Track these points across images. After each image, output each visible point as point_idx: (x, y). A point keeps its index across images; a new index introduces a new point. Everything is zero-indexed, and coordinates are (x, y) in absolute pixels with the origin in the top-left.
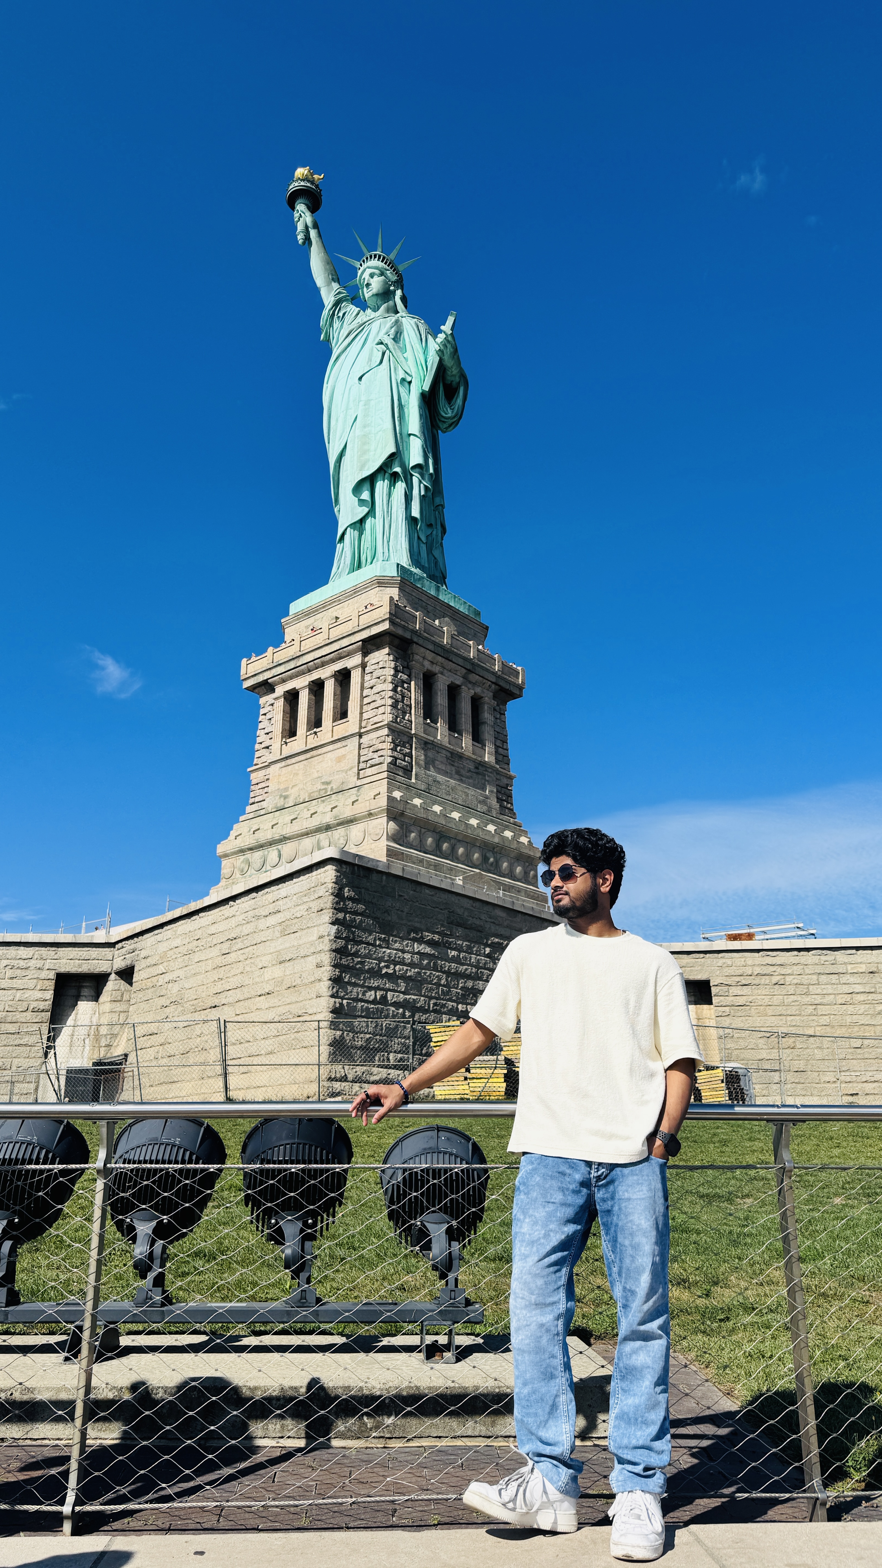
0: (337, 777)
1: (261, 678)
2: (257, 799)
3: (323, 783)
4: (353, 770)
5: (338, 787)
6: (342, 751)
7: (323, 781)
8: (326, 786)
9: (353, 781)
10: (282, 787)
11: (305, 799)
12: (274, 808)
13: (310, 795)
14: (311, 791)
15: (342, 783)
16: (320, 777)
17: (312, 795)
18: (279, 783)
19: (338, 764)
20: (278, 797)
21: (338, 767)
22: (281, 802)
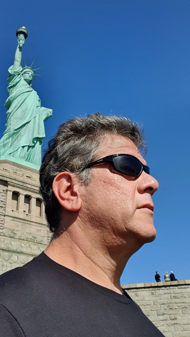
0: (39, 237)
1: (5, 179)
3: (33, 237)
5: (40, 242)
6: (39, 228)
7: (32, 235)
8: (34, 239)
10: (11, 228)
11: (24, 239)
12: (8, 235)
13: (27, 238)
14: (27, 237)
15: (41, 241)
16: (31, 233)
17: (28, 239)
18: (10, 226)
19: (38, 232)
20: (11, 232)
21: (38, 233)
22: (12, 235)
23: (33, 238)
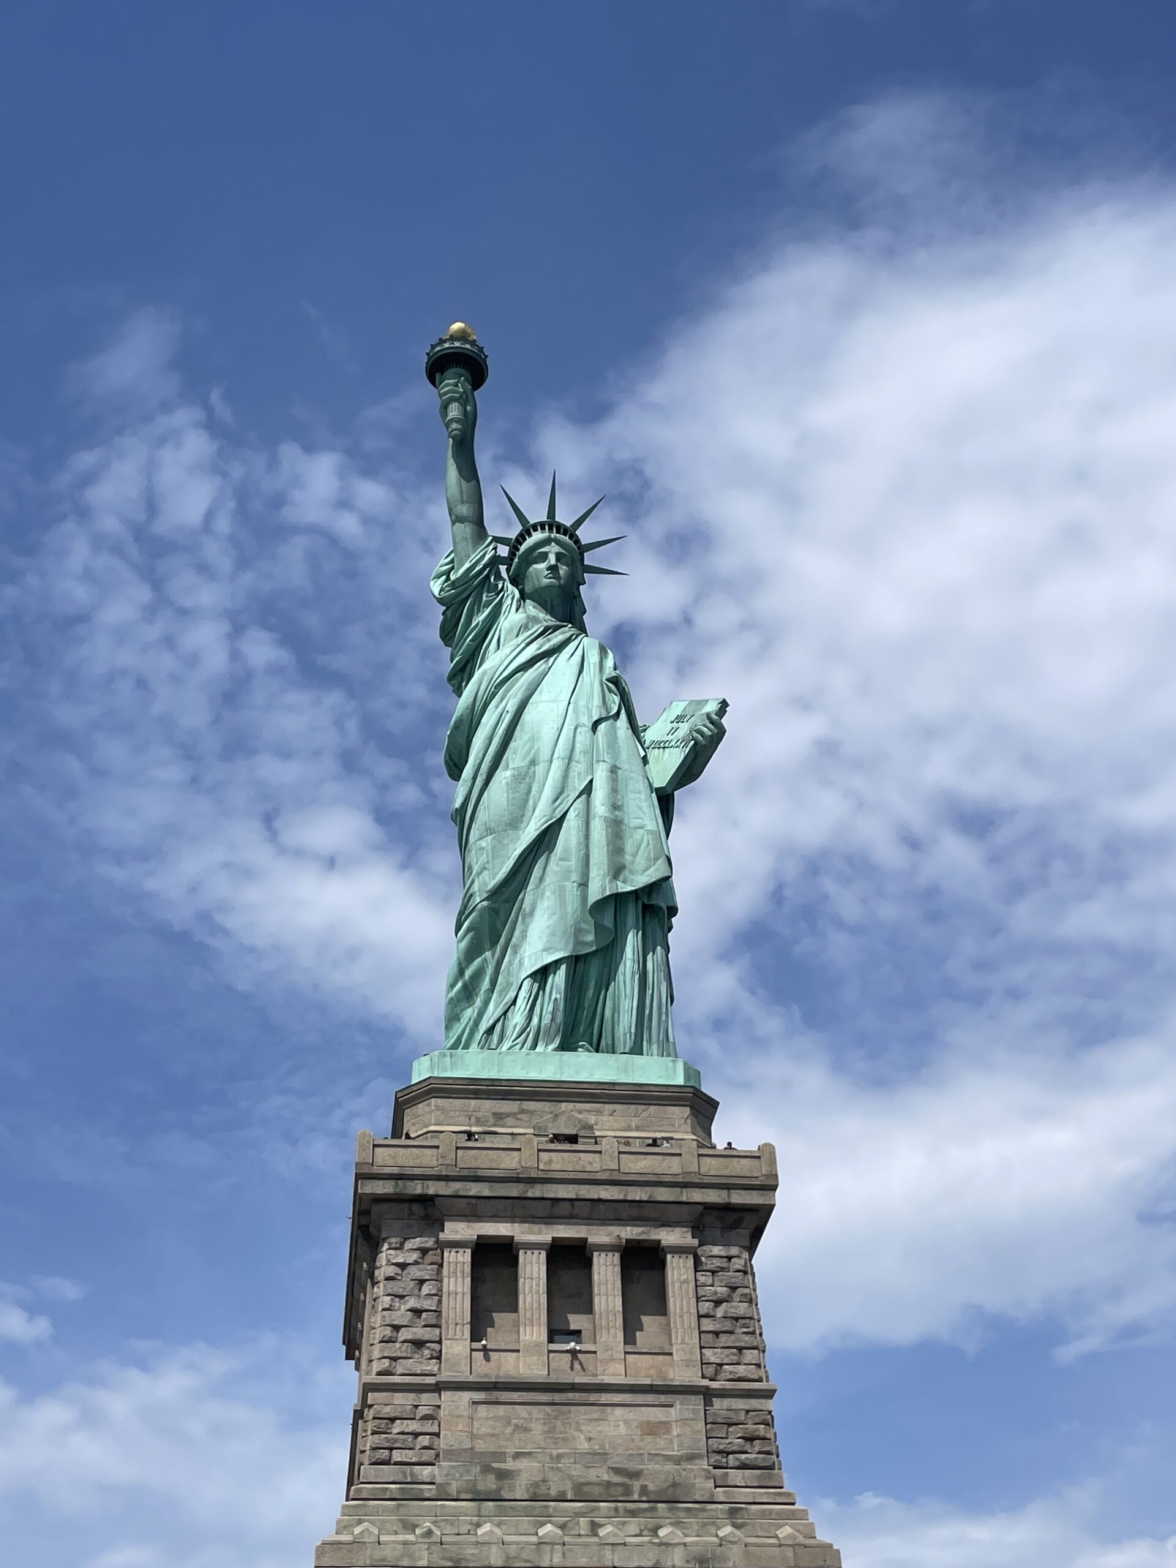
2: (397, 1456)
3: (616, 1471)
4: (697, 1461)
5: (660, 1492)
6: (657, 1414)
7: (610, 1463)
8: (626, 1480)
9: (703, 1487)
10: (481, 1446)
11: (564, 1493)
12: (466, 1492)
13: (579, 1487)
14: (581, 1480)
15: (675, 1485)
16: (604, 1455)
17: (586, 1489)
18: (473, 1436)
19: (649, 1439)
20: (478, 1468)
21: (650, 1444)
22: (489, 1483)
23: (617, 1479)
